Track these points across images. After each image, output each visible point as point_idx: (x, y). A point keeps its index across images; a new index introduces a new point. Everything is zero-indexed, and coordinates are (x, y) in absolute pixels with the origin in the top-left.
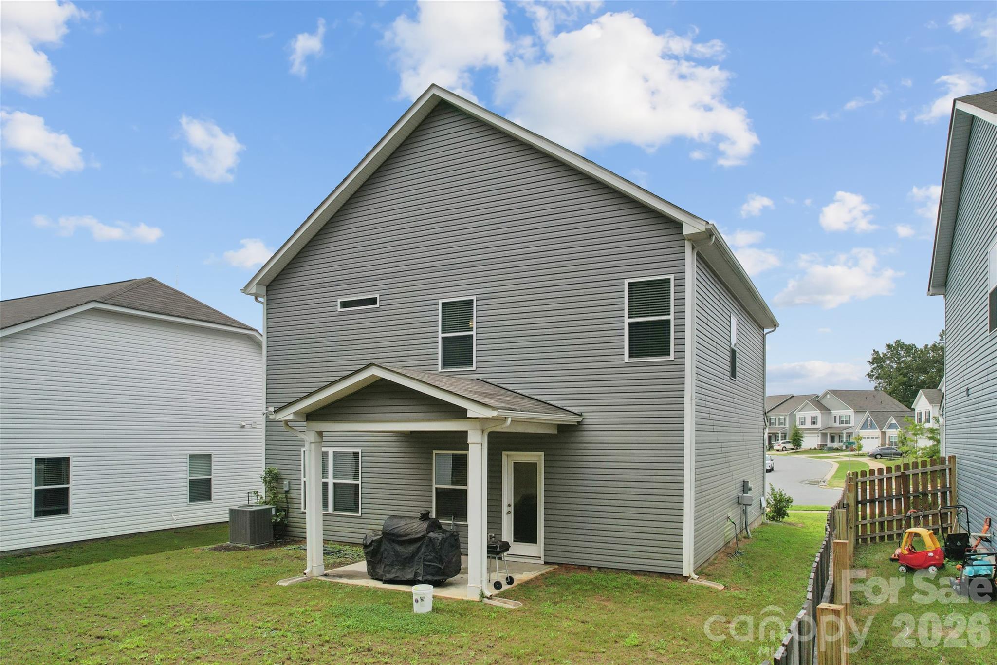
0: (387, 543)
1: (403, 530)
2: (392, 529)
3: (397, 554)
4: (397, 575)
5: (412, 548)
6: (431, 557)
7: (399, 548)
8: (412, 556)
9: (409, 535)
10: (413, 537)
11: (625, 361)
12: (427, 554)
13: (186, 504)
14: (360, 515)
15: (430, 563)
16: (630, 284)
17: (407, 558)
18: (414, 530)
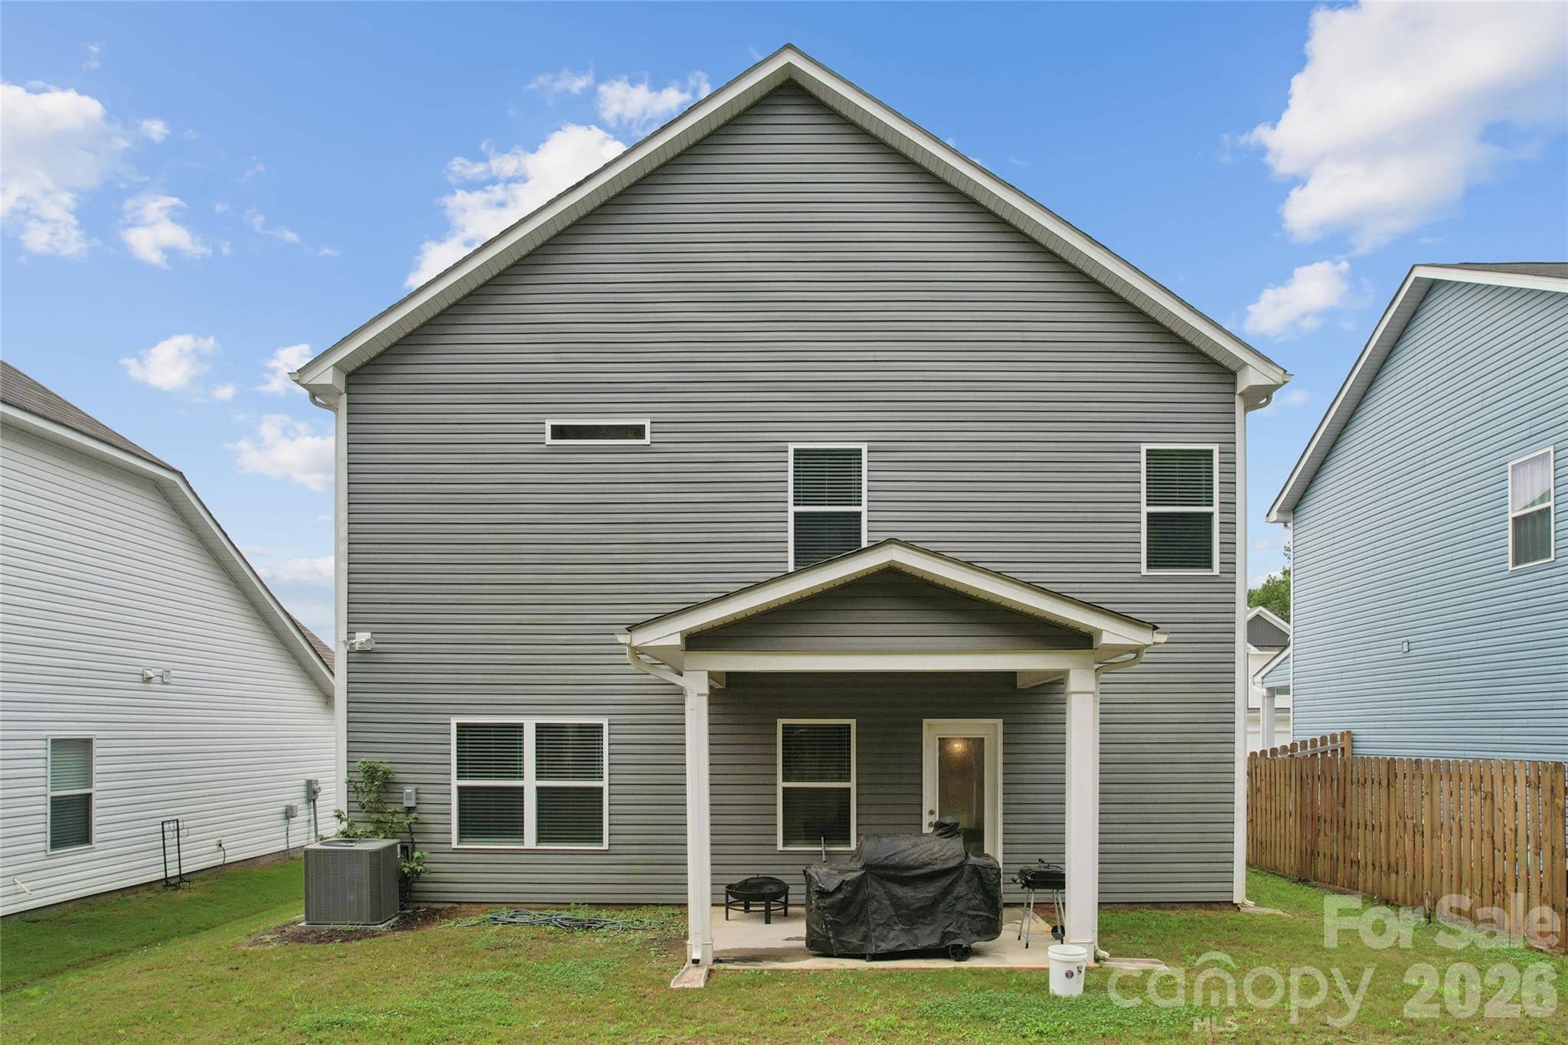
0: (874, 884)
1: (913, 857)
2: (886, 858)
3: (896, 903)
4: (900, 943)
5: (932, 889)
6: (977, 902)
7: (900, 891)
8: (933, 903)
9: (929, 864)
10: (936, 867)
11: (1143, 574)
12: (970, 896)
13: (43, 854)
14: (607, 848)
15: (975, 913)
16: (1150, 453)
17: (920, 908)
18: (937, 856)
